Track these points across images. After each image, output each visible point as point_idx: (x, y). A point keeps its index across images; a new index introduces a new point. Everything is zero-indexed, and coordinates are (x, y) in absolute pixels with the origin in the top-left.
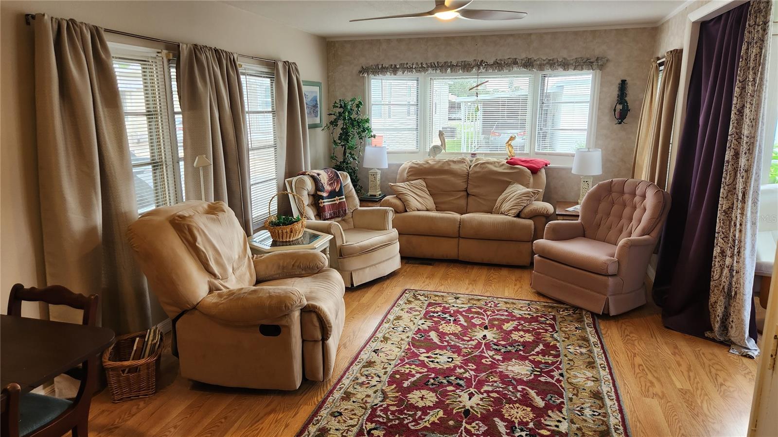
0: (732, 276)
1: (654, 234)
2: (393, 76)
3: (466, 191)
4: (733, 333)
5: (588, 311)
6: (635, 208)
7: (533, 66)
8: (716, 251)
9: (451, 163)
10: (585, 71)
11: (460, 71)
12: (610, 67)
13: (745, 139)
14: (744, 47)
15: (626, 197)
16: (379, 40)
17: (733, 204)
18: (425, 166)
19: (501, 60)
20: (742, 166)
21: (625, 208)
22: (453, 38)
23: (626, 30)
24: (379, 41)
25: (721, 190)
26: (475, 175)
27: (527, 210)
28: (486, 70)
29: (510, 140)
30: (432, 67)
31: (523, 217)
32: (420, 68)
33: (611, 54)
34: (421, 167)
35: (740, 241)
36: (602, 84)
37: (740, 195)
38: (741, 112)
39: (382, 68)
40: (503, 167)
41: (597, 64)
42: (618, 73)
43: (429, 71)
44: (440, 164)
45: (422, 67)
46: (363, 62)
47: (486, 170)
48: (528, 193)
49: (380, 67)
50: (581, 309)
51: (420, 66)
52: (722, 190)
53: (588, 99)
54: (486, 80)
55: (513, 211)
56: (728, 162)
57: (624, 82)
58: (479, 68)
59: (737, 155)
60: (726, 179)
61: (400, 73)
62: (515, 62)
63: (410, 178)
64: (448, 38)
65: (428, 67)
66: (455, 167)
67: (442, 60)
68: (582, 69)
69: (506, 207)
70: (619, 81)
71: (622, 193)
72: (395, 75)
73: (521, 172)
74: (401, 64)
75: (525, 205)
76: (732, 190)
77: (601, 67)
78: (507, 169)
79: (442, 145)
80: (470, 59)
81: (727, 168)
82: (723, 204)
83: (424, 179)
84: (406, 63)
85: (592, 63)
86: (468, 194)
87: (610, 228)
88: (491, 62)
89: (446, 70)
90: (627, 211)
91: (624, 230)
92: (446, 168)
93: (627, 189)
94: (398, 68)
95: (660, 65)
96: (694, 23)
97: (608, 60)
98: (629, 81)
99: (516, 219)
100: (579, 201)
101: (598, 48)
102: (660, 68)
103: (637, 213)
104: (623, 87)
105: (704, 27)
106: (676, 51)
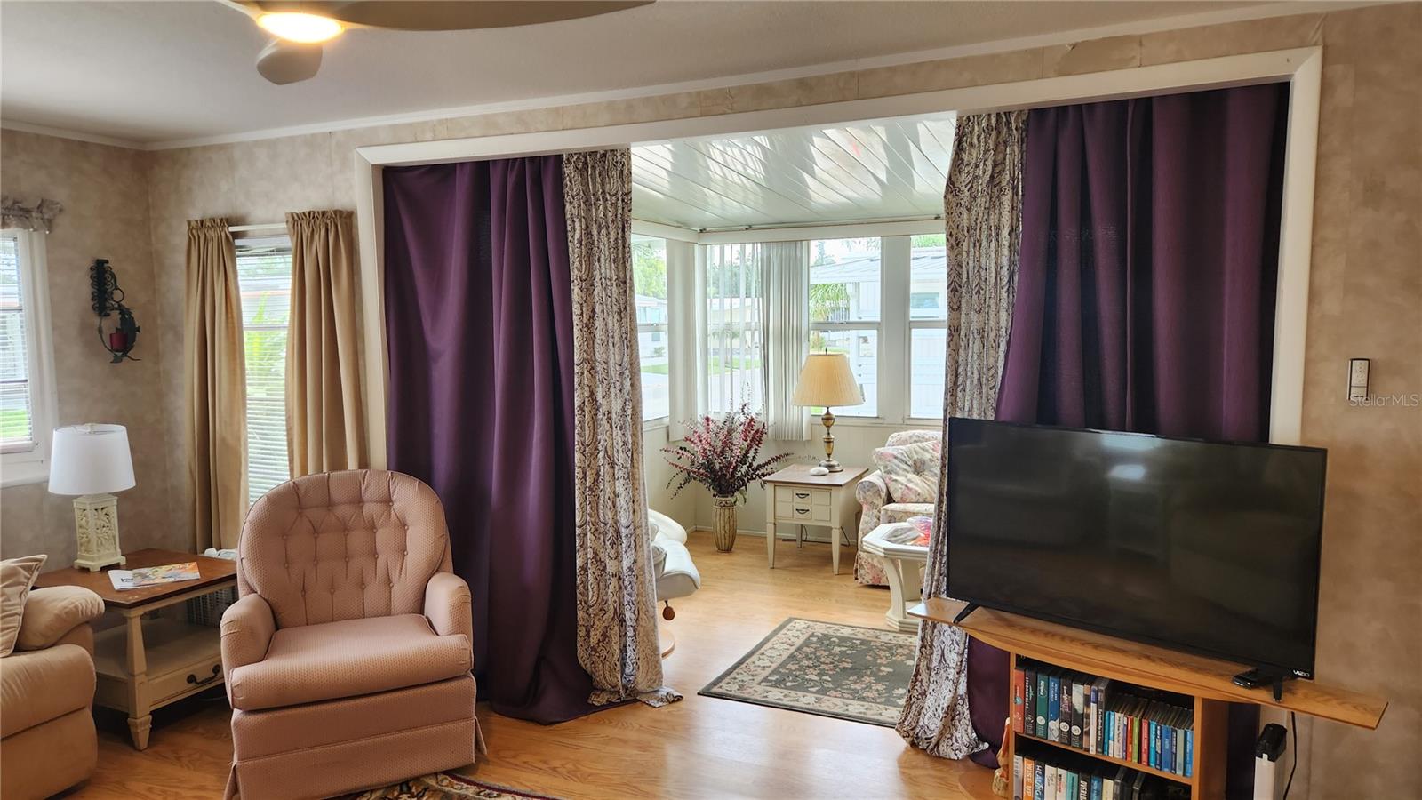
0: (623, 589)
4: (641, 679)
5: (436, 774)
6: (372, 528)
8: (583, 558)
12: (63, 222)
13: (613, 367)
14: (578, 225)
15: (343, 511)
17: (602, 473)
20: (616, 409)
25: (576, 455)
27: (40, 620)
33: (60, 194)
36: (51, 268)
41: (40, 215)
42: (92, 245)
50: (417, 779)
55: (4, 638)
56: (578, 408)
57: (101, 263)
59: (593, 397)
60: (580, 436)
70: (88, 263)
71: (330, 504)
75: (20, 610)
76: (596, 450)
77: (50, 224)
81: (579, 418)
82: (581, 478)
85: (29, 211)
87: (333, 588)
90: (356, 541)
91: (395, 577)
93: (337, 494)
95: (236, 235)
96: (375, 167)
97: (61, 210)
98: (113, 265)
99: (24, 659)
100: (81, 562)
101: (33, 182)
102: (238, 242)
103: (384, 537)
104: (101, 275)
105: (392, 179)
106: (339, 213)
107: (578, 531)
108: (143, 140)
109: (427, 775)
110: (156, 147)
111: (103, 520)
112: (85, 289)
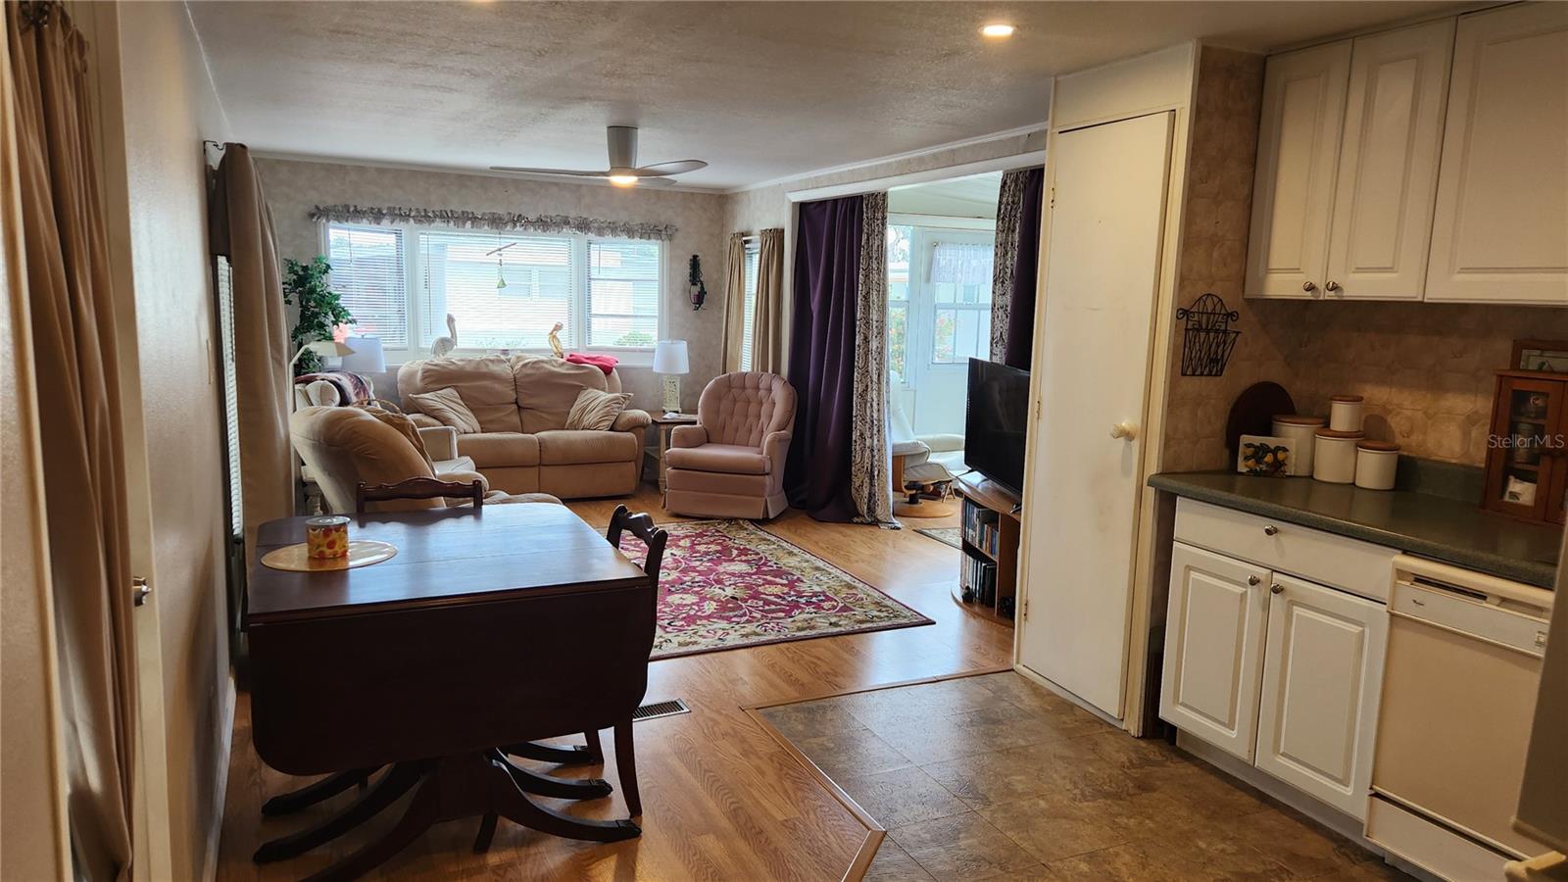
0: (873, 456)
1: (791, 427)
2: (374, 226)
3: (516, 403)
4: (880, 513)
5: (745, 519)
6: (761, 404)
7: (589, 230)
8: (855, 435)
9: (490, 364)
10: (653, 241)
11: (486, 227)
12: (679, 236)
13: (874, 323)
14: (864, 237)
15: (749, 392)
16: (345, 166)
17: (867, 386)
18: (451, 367)
19: (546, 217)
20: (874, 348)
21: (748, 406)
22: (471, 178)
23: (692, 194)
24: (341, 167)
26: (527, 380)
27: (623, 420)
28: (525, 229)
29: (554, 330)
30: (442, 217)
31: (620, 429)
32: (422, 216)
33: (679, 222)
34: (446, 370)
35: (879, 420)
36: (671, 259)
37: (875, 378)
38: (866, 298)
39: (356, 211)
40: (566, 367)
41: (665, 233)
42: (692, 248)
43: (436, 224)
44: (473, 365)
45: (426, 216)
46: (315, 198)
47: (543, 371)
48: (617, 398)
49: (352, 209)
50: (736, 519)
51: (423, 214)
52: (856, 374)
53: (657, 277)
54: (513, 241)
55: (606, 423)
56: (859, 346)
57: (695, 257)
58: (515, 226)
59: (866, 340)
60: (859, 363)
61: (386, 222)
62: (566, 222)
63: (431, 386)
64: (461, 176)
65: (436, 216)
66: (495, 368)
67: (458, 209)
68: (649, 238)
69: (590, 418)
70: (690, 257)
71: (744, 388)
72: (379, 224)
73: (592, 373)
74: (389, 208)
75: (617, 414)
76: (866, 372)
77: (670, 238)
78: (572, 369)
79: (452, 337)
80: (501, 211)
81: (859, 352)
82: (857, 387)
83: (455, 387)
84: (397, 207)
85: (660, 231)
86: (519, 407)
87: (737, 430)
88: (532, 217)
89: (464, 224)
90: (753, 408)
91: (754, 427)
92: (484, 369)
94: (384, 215)
95: (746, 242)
96: (794, 203)
97: (677, 230)
98: (701, 257)
99: (611, 433)
100: (664, 408)
101: (665, 214)
102: (747, 246)
103: (765, 408)
104: (695, 263)
105: (804, 209)
106: (776, 230)
107: (854, 419)
108: (723, 189)
109: (740, 519)
110: (726, 192)
111: (673, 388)
112: (687, 270)
